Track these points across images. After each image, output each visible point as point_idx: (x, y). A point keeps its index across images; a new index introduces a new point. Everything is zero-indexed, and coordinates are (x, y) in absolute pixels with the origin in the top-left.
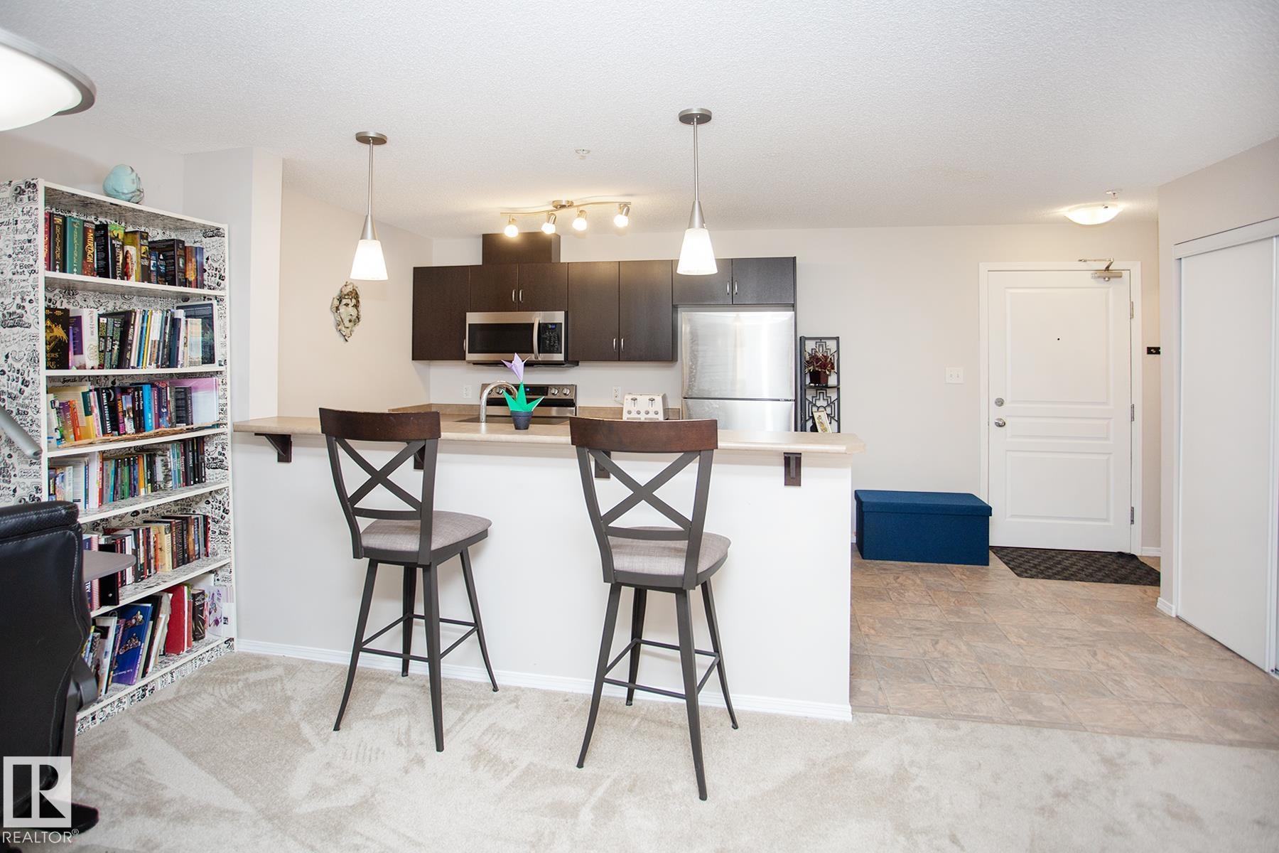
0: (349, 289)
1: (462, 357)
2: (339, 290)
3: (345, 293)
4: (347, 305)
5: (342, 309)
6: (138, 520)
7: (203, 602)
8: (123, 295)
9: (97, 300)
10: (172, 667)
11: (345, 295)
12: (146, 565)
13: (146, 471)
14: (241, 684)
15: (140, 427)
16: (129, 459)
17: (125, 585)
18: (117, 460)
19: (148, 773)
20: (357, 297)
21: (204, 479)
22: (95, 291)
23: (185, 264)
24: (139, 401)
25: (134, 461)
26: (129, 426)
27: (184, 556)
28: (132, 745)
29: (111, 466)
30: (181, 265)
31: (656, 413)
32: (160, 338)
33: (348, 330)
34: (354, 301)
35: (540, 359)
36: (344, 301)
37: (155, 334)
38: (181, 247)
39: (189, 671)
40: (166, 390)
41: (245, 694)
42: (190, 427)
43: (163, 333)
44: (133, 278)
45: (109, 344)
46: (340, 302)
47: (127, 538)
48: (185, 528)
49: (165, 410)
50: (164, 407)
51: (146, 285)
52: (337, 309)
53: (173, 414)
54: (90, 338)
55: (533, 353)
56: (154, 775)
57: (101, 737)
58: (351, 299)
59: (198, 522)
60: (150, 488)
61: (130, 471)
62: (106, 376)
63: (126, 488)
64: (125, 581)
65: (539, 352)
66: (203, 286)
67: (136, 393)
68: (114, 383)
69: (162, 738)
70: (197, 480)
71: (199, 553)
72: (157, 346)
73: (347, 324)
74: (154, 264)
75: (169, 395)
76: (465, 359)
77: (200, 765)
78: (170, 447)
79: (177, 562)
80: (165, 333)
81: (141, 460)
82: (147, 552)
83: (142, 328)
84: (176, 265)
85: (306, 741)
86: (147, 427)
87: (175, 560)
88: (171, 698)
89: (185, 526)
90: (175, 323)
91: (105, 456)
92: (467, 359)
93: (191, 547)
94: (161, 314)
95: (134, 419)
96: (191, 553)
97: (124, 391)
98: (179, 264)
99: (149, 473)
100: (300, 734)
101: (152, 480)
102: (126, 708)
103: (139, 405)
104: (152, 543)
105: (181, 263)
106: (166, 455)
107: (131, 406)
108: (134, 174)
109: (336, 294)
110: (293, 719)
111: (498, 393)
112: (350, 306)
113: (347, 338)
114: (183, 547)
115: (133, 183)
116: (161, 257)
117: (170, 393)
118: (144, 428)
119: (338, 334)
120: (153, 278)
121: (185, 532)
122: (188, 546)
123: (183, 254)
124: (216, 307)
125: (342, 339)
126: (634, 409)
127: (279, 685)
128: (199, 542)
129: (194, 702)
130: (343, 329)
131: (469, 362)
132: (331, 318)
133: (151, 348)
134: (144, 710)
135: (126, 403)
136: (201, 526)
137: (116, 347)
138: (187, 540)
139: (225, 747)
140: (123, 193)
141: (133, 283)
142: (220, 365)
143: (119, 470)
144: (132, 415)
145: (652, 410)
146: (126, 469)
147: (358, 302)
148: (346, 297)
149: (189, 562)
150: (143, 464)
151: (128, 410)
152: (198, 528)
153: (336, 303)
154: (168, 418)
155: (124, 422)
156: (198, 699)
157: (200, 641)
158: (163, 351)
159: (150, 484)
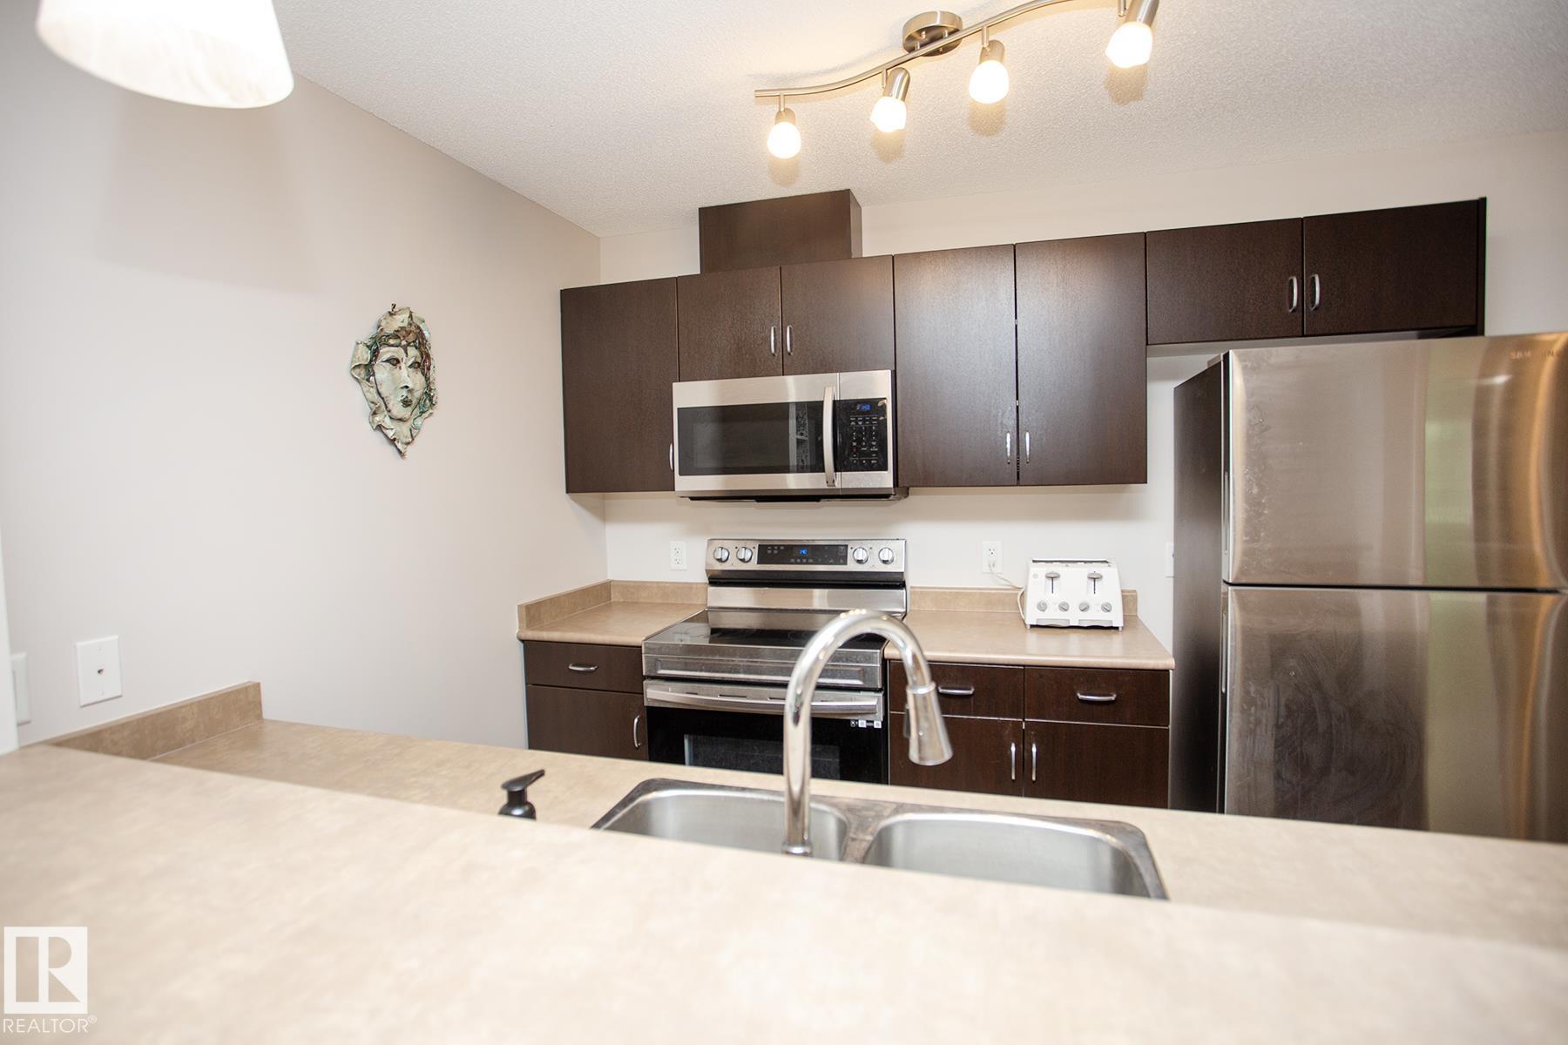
0: (400, 321)
1: (666, 484)
2: (373, 323)
3: (389, 331)
4: (395, 362)
5: (382, 372)
11: (389, 336)
20: (420, 342)
31: (1107, 608)
33: (404, 429)
34: (413, 352)
35: (838, 485)
36: (386, 353)
46: (375, 354)
52: (369, 368)
55: (823, 471)
58: (406, 348)
65: (836, 470)
73: (398, 410)
76: (672, 489)
92: (677, 488)
109: (367, 332)
111: (743, 560)
112: (403, 365)
113: (400, 446)
119: (377, 437)
125: (389, 449)
126: (1054, 600)
130: (388, 422)
131: (682, 494)
132: (356, 398)
145: (1095, 600)
147: (426, 356)
148: (392, 342)
153: (366, 356)
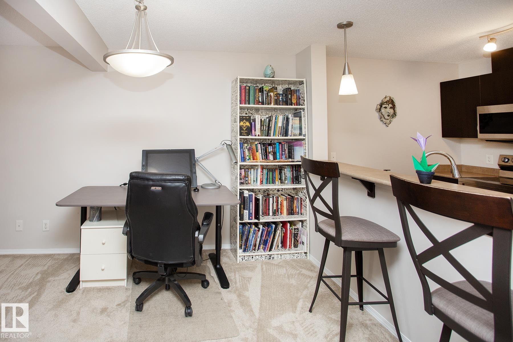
0: (388, 99)
1: (476, 136)
2: (381, 100)
3: (385, 101)
4: (386, 108)
5: (383, 110)
6: (279, 193)
7: (297, 233)
8: (274, 110)
9: (266, 112)
10: (280, 252)
11: (385, 103)
12: (277, 210)
13: (278, 175)
14: (298, 271)
15: (275, 158)
16: (272, 170)
17: (269, 215)
18: (268, 169)
19: (249, 283)
21: (300, 182)
22: (265, 109)
23: (291, 97)
24: (274, 148)
25: (274, 170)
26: (271, 157)
27: (291, 212)
28: (254, 272)
29: (265, 171)
30: (290, 97)
32: (282, 125)
34: (390, 105)
36: (384, 106)
37: (280, 124)
38: (290, 90)
39: (288, 257)
40: (285, 145)
41: (295, 276)
42: (293, 160)
43: (283, 124)
44: (272, 104)
45: (265, 128)
46: (381, 106)
47: (270, 198)
48: (292, 201)
49: (284, 153)
50: (283, 152)
51: (276, 106)
52: (380, 109)
53: (287, 155)
54: (258, 126)
56: (249, 285)
57: (251, 265)
58: (388, 105)
59: (298, 199)
60: (280, 182)
61: (272, 174)
62: (269, 139)
63: (271, 180)
64: (269, 214)
66: (300, 105)
67: (274, 146)
68: (271, 141)
69: (262, 275)
70: (297, 182)
71: (298, 212)
72: (280, 128)
73: (386, 117)
74: (281, 98)
75: (286, 147)
76: (477, 138)
77: (261, 291)
78: (287, 167)
79: (289, 213)
80: (284, 123)
81: (277, 171)
82: (277, 205)
83: (275, 122)
84: (288, 98)
85: (296, 307)
86: (277, 159)
87: (288, 212)
88: (276, 264)
89: (292, 199)
90: (288, 119)
91: (263, 167)
92: (479, 137)
93: (294, 209)
94: (282, 116)
95: (273, 155)
96: (294, 211)
97: (270, 145)
98: (289, 97)
99: (280, 176)
100: (297, 303)
101: (280, 179)
102: (263, 260)
103: (274, 150)
104: (279, 203)
105: (290, 96)
106: (285, 170)
107: (272, 150)
108: (271, 67)
109: (379, 102)
110: (300, 296)
112: (388, 108)
113: (387, 124)
114: (291, 208)
115: (270, 70)
116: (284, 95)
117: (286, 146)
118: (276, 159)
119: (381, 123)
120: (281, 103)
121: (292, 202)
122: (293, 208)
123: (291, 93)
124: (302, 113)
125: (384, 125)
127: (309, 280)
128: (298, 208)
129: (280, 269)
130: (384, 120)
131: (482, 140)
133: (279, 129)
134: (266, 263)
135: (270, 149)
136: (300, 201)
137: (267, 129)
138: (293, 205)
139: (273, 290)
140: (268, 75)
141: (272, 106)
142: (304, 136)
143: (269, 173)
144: (272, 154)
146: (271, 173)
147: (394, 105)
148: (385, 104)
149: (293, 215)
150: (277, 172)
151: (271, 152)
152: (298, 202)
153: (379, 107)
154: (285, 156)
155: (269, 156)
156: (282, 269)
157: (295, 248)
158: (283, 130)
159: (280, 180)
